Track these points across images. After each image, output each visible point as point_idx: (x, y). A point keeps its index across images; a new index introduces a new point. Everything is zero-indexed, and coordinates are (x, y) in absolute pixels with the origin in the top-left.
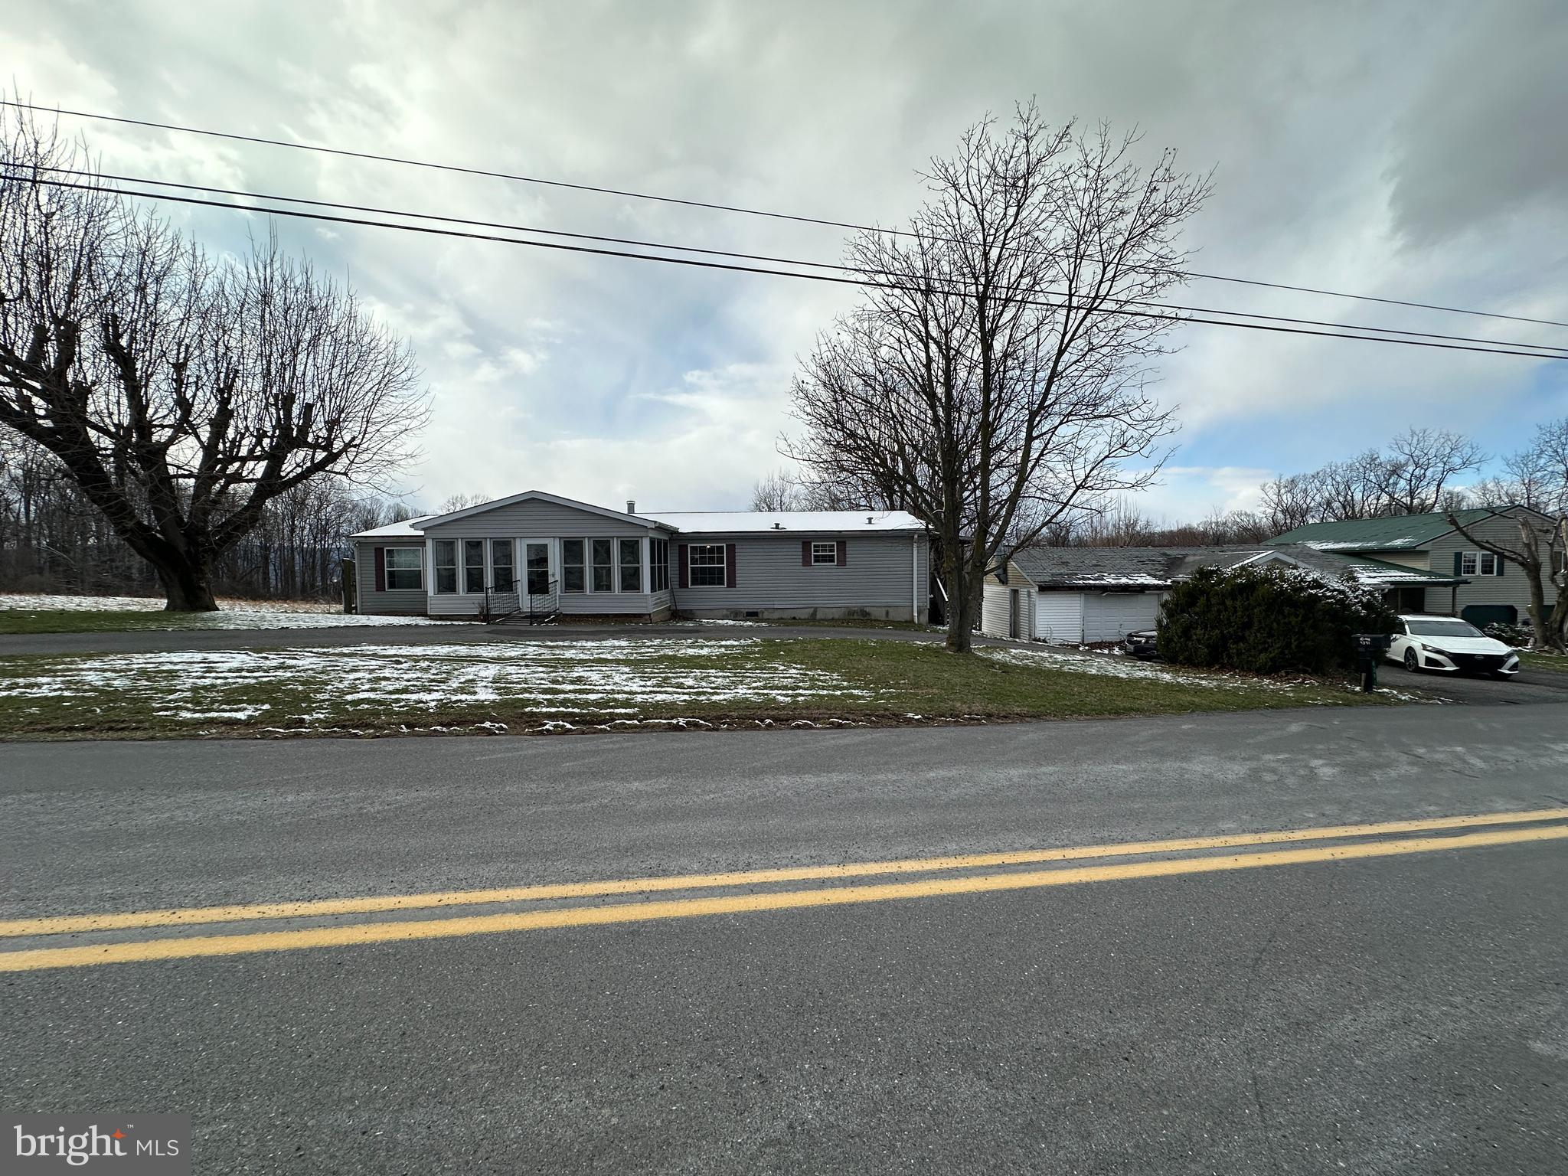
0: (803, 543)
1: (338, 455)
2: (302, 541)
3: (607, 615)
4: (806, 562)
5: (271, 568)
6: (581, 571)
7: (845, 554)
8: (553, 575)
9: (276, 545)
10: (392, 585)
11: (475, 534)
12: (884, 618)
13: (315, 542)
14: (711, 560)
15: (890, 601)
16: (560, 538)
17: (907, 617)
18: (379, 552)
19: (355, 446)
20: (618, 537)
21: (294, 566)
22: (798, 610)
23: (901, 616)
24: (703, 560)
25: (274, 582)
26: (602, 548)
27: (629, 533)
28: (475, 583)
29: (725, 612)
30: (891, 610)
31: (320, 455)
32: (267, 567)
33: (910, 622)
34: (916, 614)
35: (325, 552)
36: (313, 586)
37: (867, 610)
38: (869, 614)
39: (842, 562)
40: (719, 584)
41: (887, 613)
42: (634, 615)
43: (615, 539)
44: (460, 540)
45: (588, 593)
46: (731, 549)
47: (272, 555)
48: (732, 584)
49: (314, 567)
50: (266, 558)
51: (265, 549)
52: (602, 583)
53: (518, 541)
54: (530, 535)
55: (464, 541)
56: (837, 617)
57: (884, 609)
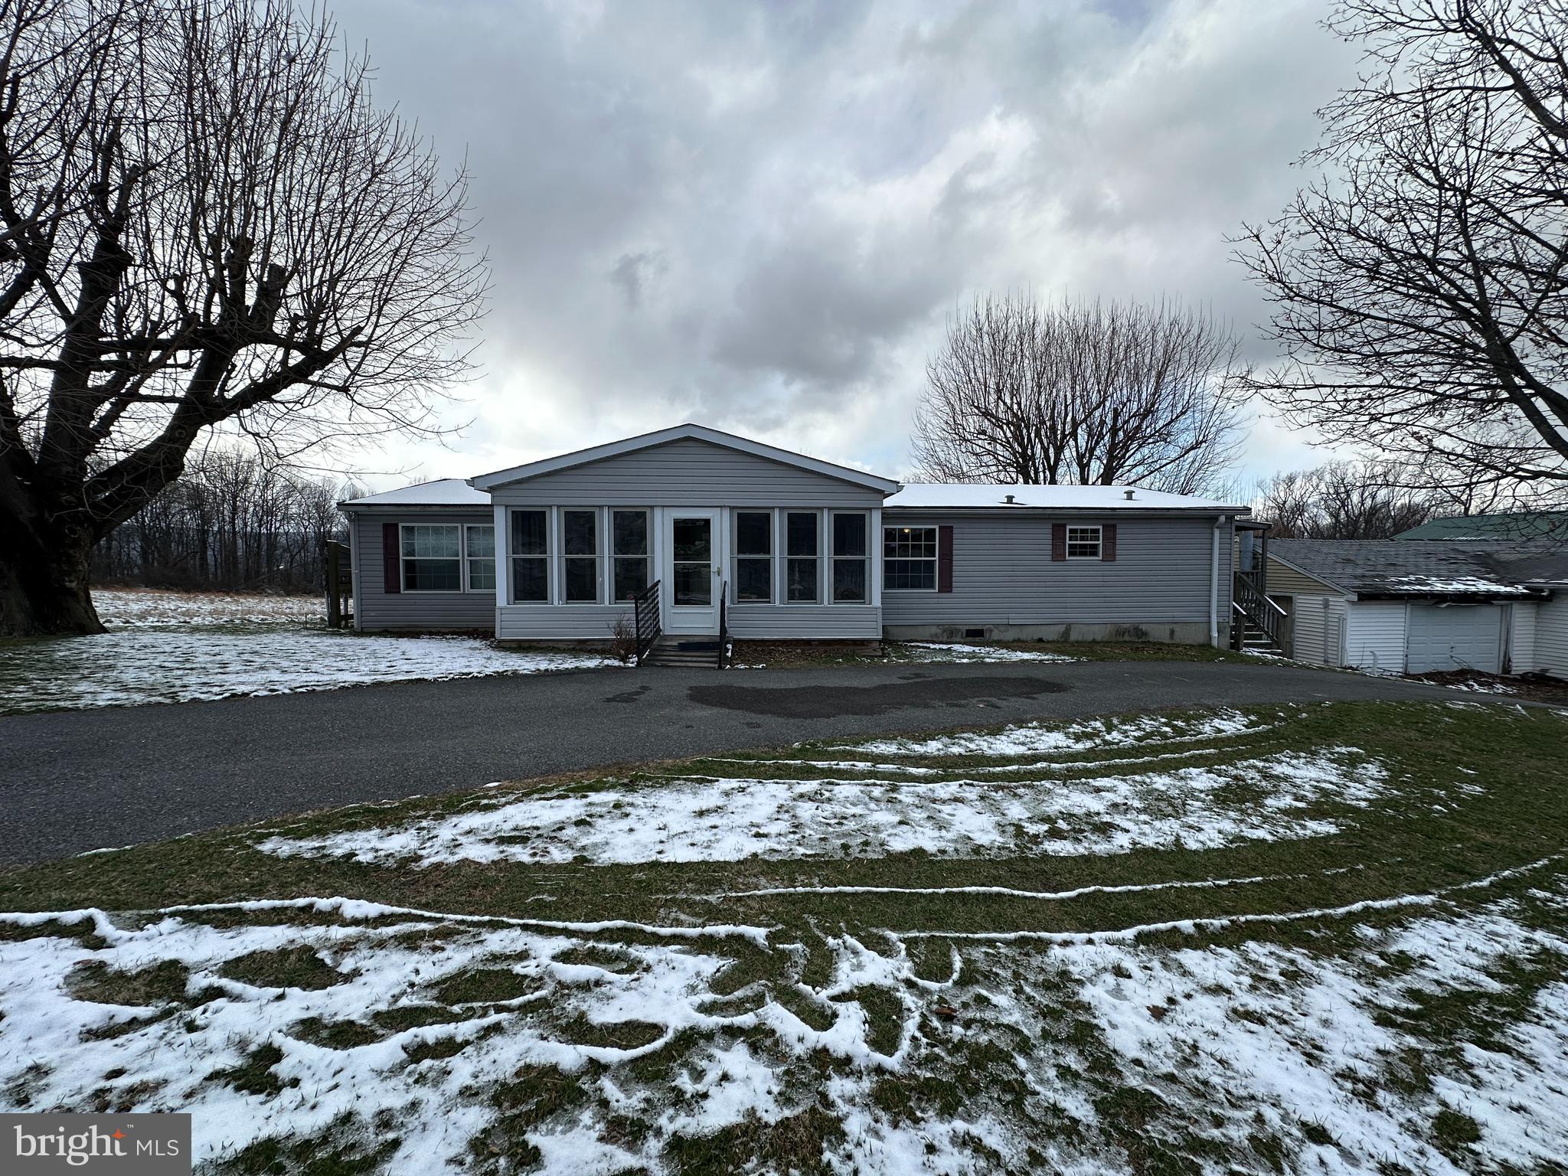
0: (1054, 526)
1: (330, 356)
2: (245, 525)
3: (809, 642)
4: (1057, 556)
5: (210, 553)
6: (766, 566)
7: (1114, 544)
8: (719, 573)
9: (216, 529)
10: (411, 584)
11: (580, 499)
12: (1167, 641)
13: (260, 526)
14: (916, 550)
15: (1179, 614)
16: (732, 508)
17: (1201, 639)
18: (390, 532)
19: (359, 344)
20: (830, 509)
21: (236, 552)
23: (1195, 636)
24: (904, 551)
25: (212, 569)
26: (802, 529)
27: (849, 502)
28: (581, 586)
29: (934, 630)
30: (1177, 628)
31: (296, 357)
32: (205, 552)
33: (1201, 646)
34: (1215, 634)
35: (272, 537)
36: (258, 573)
37: (1144, 627)
38: (1145, 634)
39: (1110, 556)
40: (926, 587)
41: (1172, 632)
42: (855, 642)
43: (826, 512)
44: (555, 510)
45: (777, 603)
46: (947, 533)
47: (211, 539)
48: (946, 586)
49: (258, 554)
50: (204, 542)
51: (203, 533)
52: (803, 587)
53: (658, 512)
54: (683, 502)
55: (563, 511)
56: (1099, 638)
57: (1168, 627)
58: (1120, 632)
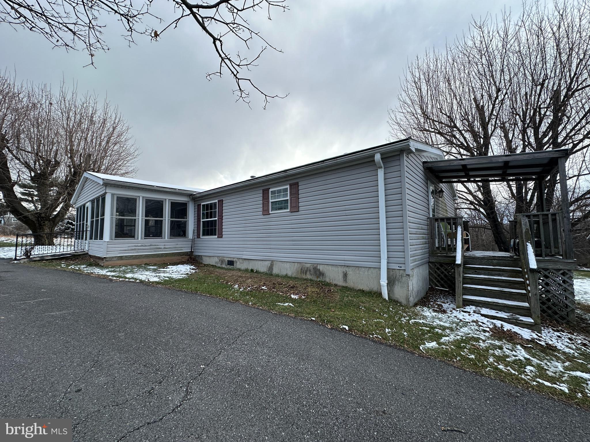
0: (263, 190)
4: (266, 212)
7: (297, 198)
8: (88, 227)
12: (341, 283)
15: (349, 258)
17: (373, 285)
22: (257, 262)
23: (365, 282)
24: (207, 215)
29: (217, 259)
30: (351, 272)
34: (384, 282)
37: (321, 268)
38: (321, 274)
39: (295, 209)
40: (212, 235)
41: (345, 275)
43: (100, 197)
46: (221, 204)
48: (220, 234)
56: (290, 274)
57: (341, 270)
58: (304, 271)
